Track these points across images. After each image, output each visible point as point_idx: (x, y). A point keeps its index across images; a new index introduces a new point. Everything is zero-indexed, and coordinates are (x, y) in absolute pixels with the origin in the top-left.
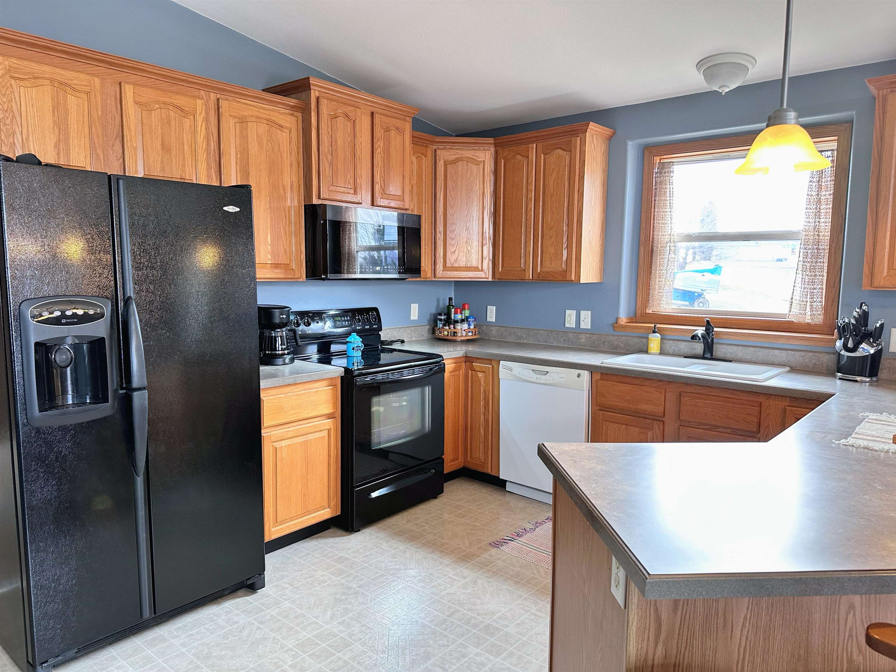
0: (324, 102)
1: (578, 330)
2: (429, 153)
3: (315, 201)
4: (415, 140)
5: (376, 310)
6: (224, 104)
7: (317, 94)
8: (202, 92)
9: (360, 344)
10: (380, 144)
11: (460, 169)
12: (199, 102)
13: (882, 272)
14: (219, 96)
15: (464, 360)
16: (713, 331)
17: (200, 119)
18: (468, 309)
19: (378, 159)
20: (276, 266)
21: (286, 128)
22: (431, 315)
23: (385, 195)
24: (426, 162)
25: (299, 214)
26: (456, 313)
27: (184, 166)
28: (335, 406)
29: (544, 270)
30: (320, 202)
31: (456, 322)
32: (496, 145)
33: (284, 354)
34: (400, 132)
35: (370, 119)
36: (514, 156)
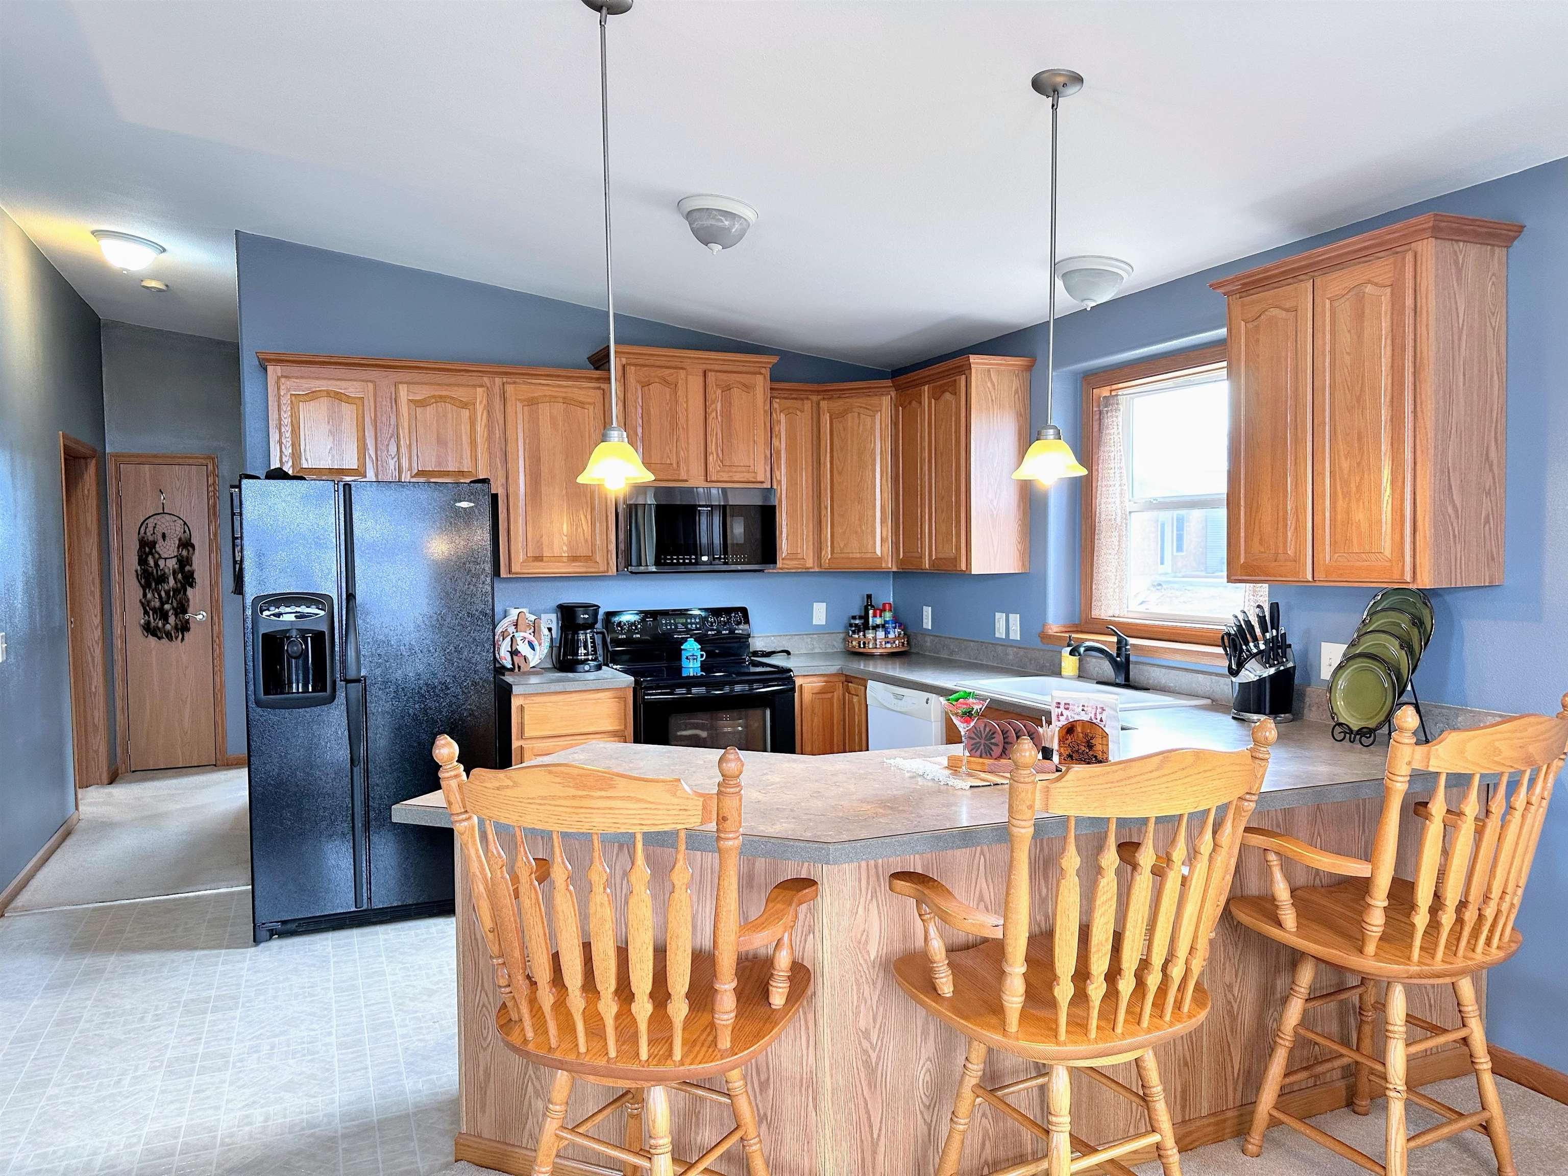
0: (631, 370)
1: (1007, 643)
2: (806, 404)
4: (775, 394)
5: (744, 610)
6: (509, 389)
7: (624, 361)
8: (485, 379)
9: (698, 653)
10: (715, 407)
11: (849, 424)
12: (479, 390)
13: (1239, 558)
14: (505, 380)
16: (1126, 645)
17: (480, 408)
19: (714, 426)
21: (589, 403)
23: (726, 467)
24: (802, 419)
26: (875, 616)
27: (461, 458)
28: (622, 723)
29: (941, 555)
32: (898, 388)
33: (588, 660)
34: (748, 388)
35: (701, 379)
36: (910, 403)
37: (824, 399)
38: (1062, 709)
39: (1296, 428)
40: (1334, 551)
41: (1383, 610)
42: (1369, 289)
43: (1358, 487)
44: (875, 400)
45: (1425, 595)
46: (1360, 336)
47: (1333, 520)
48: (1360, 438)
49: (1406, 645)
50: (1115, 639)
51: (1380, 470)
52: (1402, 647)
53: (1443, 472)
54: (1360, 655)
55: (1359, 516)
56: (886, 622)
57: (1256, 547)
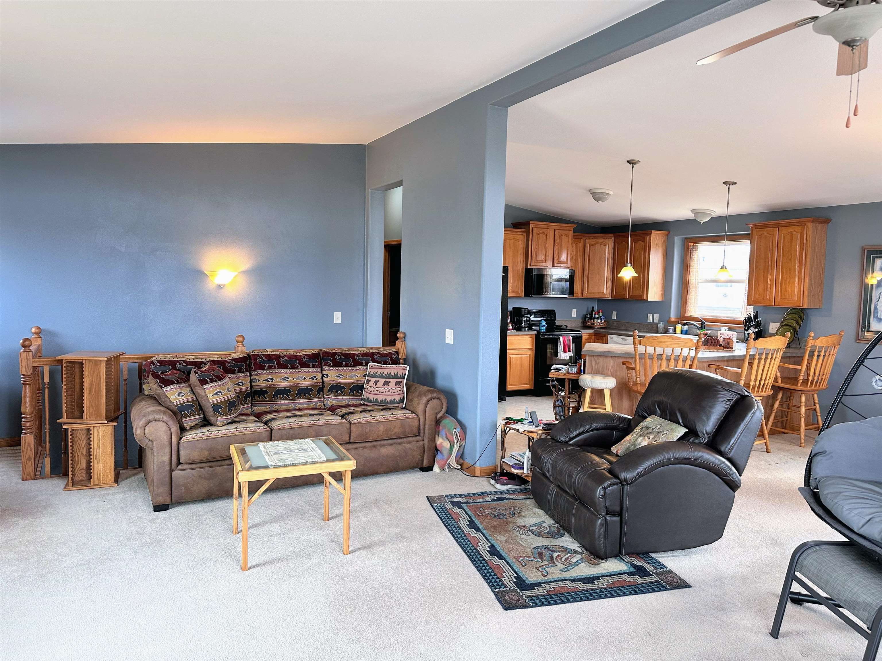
0: (535, 229)
2: (582, 241)
3: (529, 267)
4: (574, 237)
5: (554, 311)
7: (532, 227)
9: (545, 325)
10: (557, 242)
11: (596, 248)
13: (752, 299)
15: (594, 335)
16: (704, 324)
18: (602, 312)
19: (556, 248)
20: (513, 291)
21: (520, 240)
22: (583, 315)
23: (559, 262)
24: (580, 245)
25: (522, 272)
26: (595, 314)
28: (533, 346)
29: (634, 294)
30: (531, 267)
31: (595, 318)
32: (614, 237)
34: (567, 235)
35: (553, 232)
36: (622, 242)
37: (587, 239)
38: (722, 335)
39: (771, 265)
40: (781, 298)
41: (790, 314)
42: (794, 233)
43: (789, 282)
44: (607, 241)
45: (803, 310)
46: (791, 244)
47: (781, 290)
48: (790, 270)
49: (797, 323)
50: (701, 323)
51: (795, 279)
52: (796, 323)
53: (811, 280)
54: (785, 325)
55: (789, 289)
56: (601, 316)
57: (757, 296)
